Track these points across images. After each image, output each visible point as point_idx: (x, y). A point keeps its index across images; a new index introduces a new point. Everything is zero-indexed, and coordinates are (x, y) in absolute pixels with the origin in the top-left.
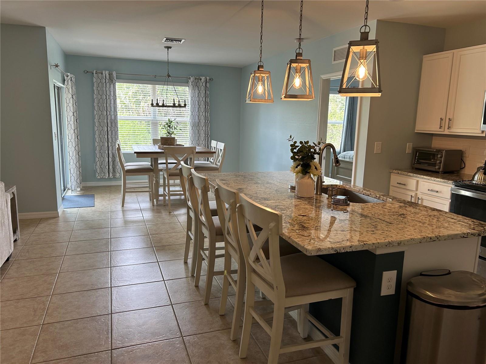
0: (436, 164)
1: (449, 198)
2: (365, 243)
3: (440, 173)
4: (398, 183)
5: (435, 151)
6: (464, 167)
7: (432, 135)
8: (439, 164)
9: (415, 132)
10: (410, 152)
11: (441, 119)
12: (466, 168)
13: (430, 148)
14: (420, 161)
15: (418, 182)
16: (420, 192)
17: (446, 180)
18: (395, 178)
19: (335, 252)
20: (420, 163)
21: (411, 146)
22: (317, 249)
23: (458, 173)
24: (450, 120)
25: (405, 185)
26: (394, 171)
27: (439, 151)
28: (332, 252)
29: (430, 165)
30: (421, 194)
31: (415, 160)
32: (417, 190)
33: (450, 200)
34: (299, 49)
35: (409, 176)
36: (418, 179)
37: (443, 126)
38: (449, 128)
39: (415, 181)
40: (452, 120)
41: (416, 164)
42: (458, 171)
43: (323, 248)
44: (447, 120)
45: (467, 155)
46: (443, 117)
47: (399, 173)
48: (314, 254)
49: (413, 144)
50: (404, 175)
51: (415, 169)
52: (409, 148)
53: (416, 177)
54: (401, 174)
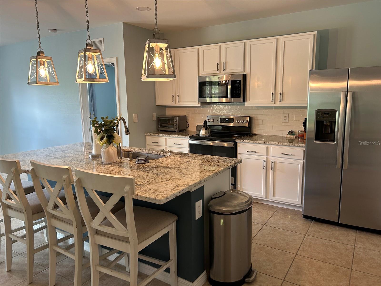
0: (173, 126)
1: (188, 147)
2: (189, 185)
3: (177, 132)
4: (152, 142)
5: (172, 118)
6: (188, 127)
7: (166, 107)
8: (175, 126)
9: (157, 105)
10: (155, 120)
11: (173, 96)
12: (189, 127)
13: (166, 115)
14: (162, 125)
15: (166, 139)
16: (169, 146)
17: (184, 136)
18: (149, 139)
19: (176, 197)
20: (163, 127)
21: (155, 115)
22: (166, 198)
23: (185, 130)
24: (178, 96)
25: (157, 143)
26: (148, 134)
27: (174, 117)
28: (174, 197)
29: (170, 127)
30: (169, 147)
31: (159, 125)
32: (166, 145)
33: (189, 149)
34: (89, 40)
35: (160, 136)
36: (166, 138)
37: (174, 100)
38: (178, 101)
39: (164, 139)
40: (180, 97)
41: (160, 127)
42: (186, 129)
43: (169, 196)
44: (177, 97)
45: (189, 118)
46: (174, 94)
47: (152, 135)
48: (164, 202)
49: (156, 114)
50: (156, 136)
51: (160, 131)
52: (154, 116)
53: (165, 136)
54: (153, 136)
